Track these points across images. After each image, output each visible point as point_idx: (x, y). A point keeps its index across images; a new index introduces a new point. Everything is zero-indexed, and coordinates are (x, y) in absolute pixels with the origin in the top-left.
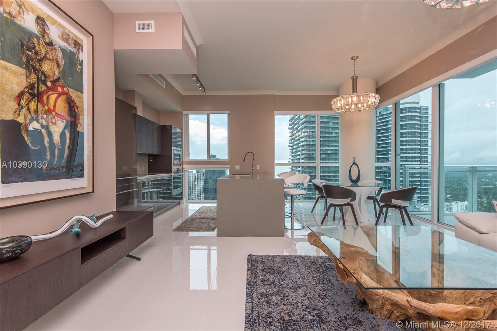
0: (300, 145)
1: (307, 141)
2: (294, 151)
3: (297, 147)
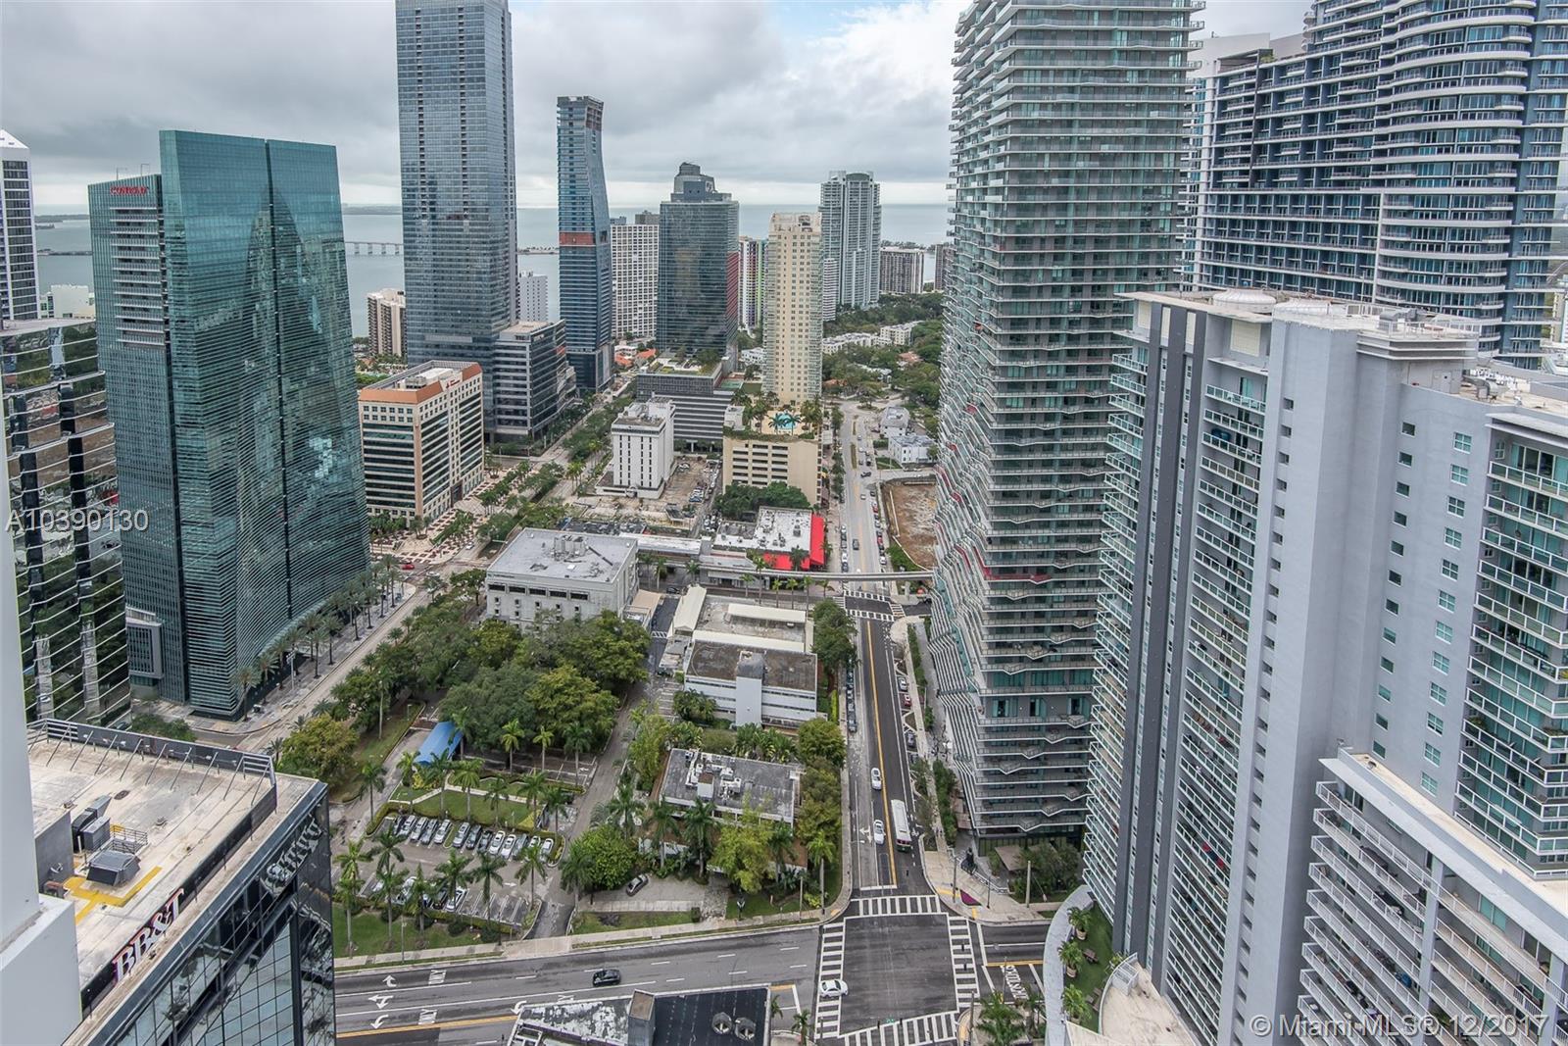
1: (1017, 106)
3: (980, 132)
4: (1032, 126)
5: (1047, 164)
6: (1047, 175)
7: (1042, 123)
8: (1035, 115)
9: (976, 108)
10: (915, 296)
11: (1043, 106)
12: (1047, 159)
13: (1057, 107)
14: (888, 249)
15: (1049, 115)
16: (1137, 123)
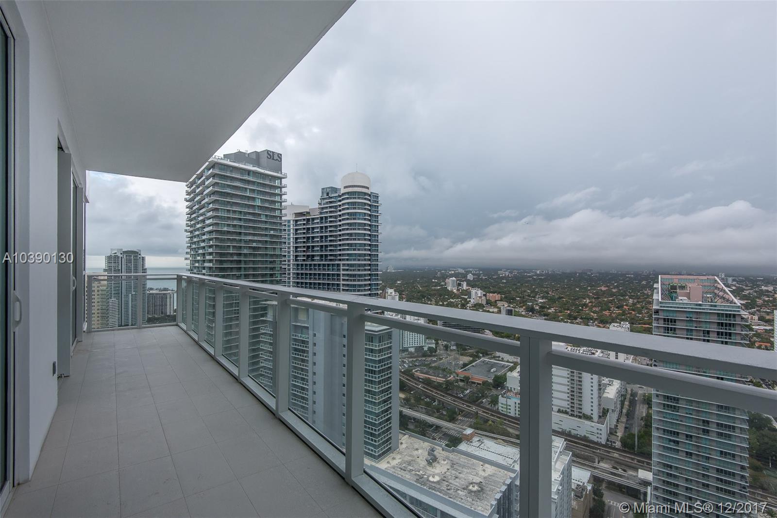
0: (205, 230)
1: (217, 224)
2: (195, 240)
3: (201, 234)
4: (224, 233)
5: (231, 250)
6: (232, 254)
7: (228, 232)
8: (225, 229)
9: (198, 223)
10: (169, 316)
11: (229, 225)
12: (231, 248)
13: (234, 226)
14: (151, 292)
15: (231, 229)
16: (266, 235)
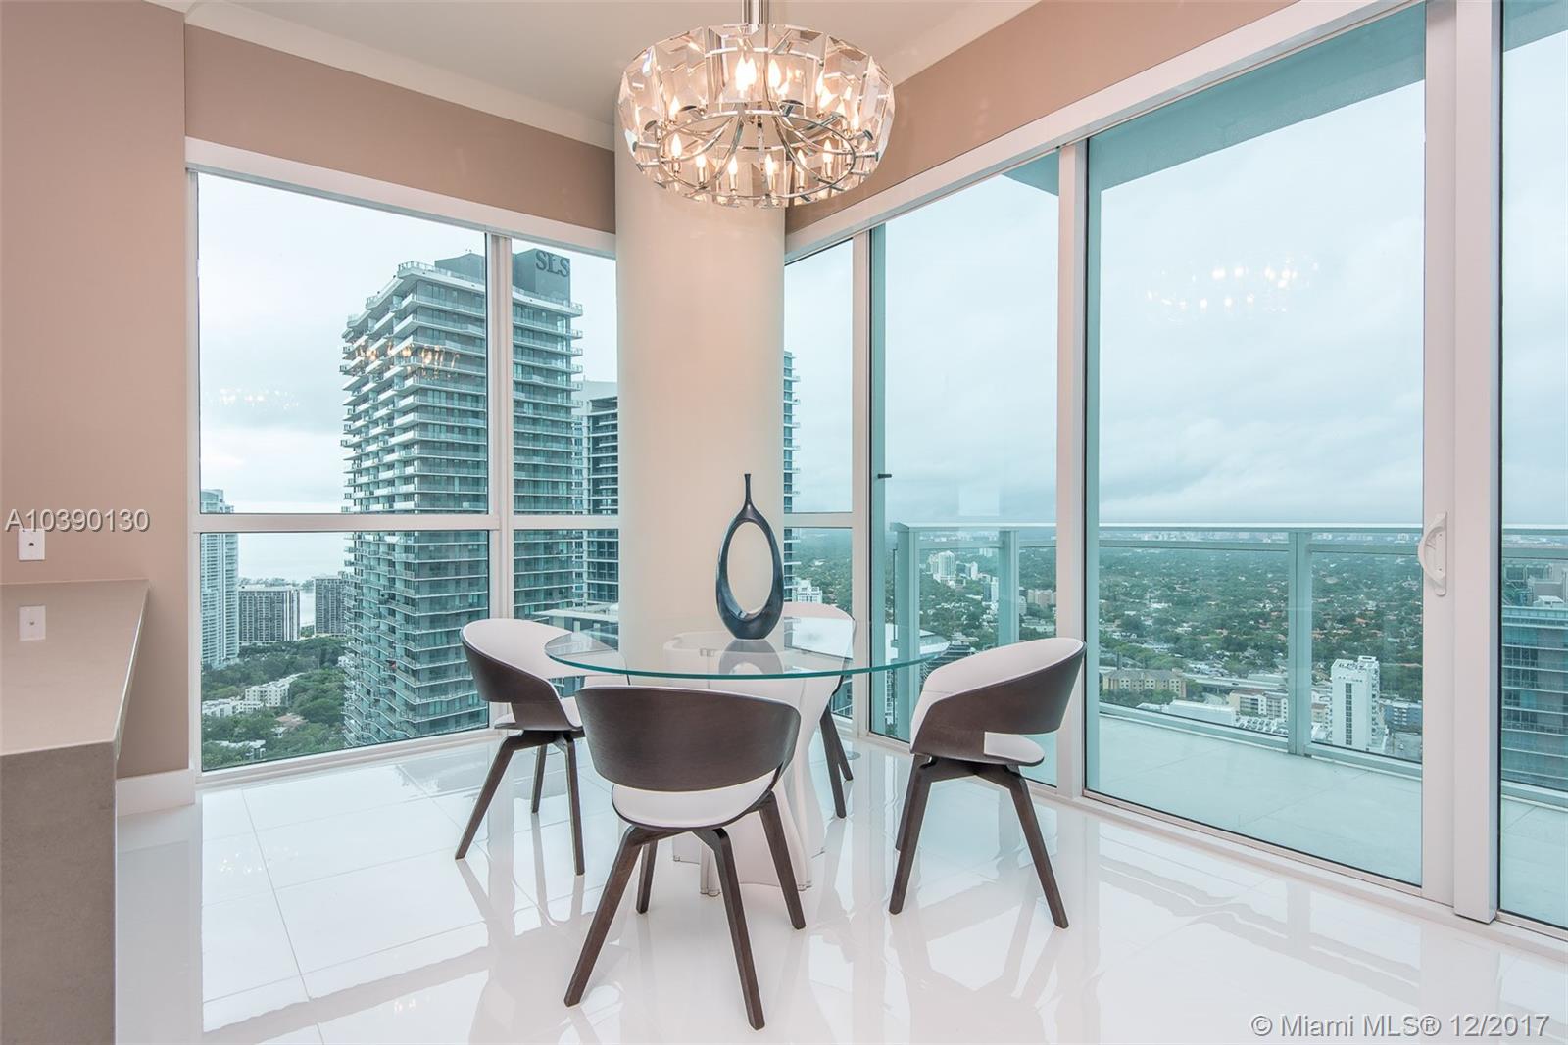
0: (393, 441)
1: (424, 426)
2: (367, 464)
3: (383, 449)
5: (457, 488)
6: (457, 498)
7: (450, 445)
10: (290, 643)
11: (450, 429)
12: (457, 482)
15: (455, 438)
16: (536, 452)
